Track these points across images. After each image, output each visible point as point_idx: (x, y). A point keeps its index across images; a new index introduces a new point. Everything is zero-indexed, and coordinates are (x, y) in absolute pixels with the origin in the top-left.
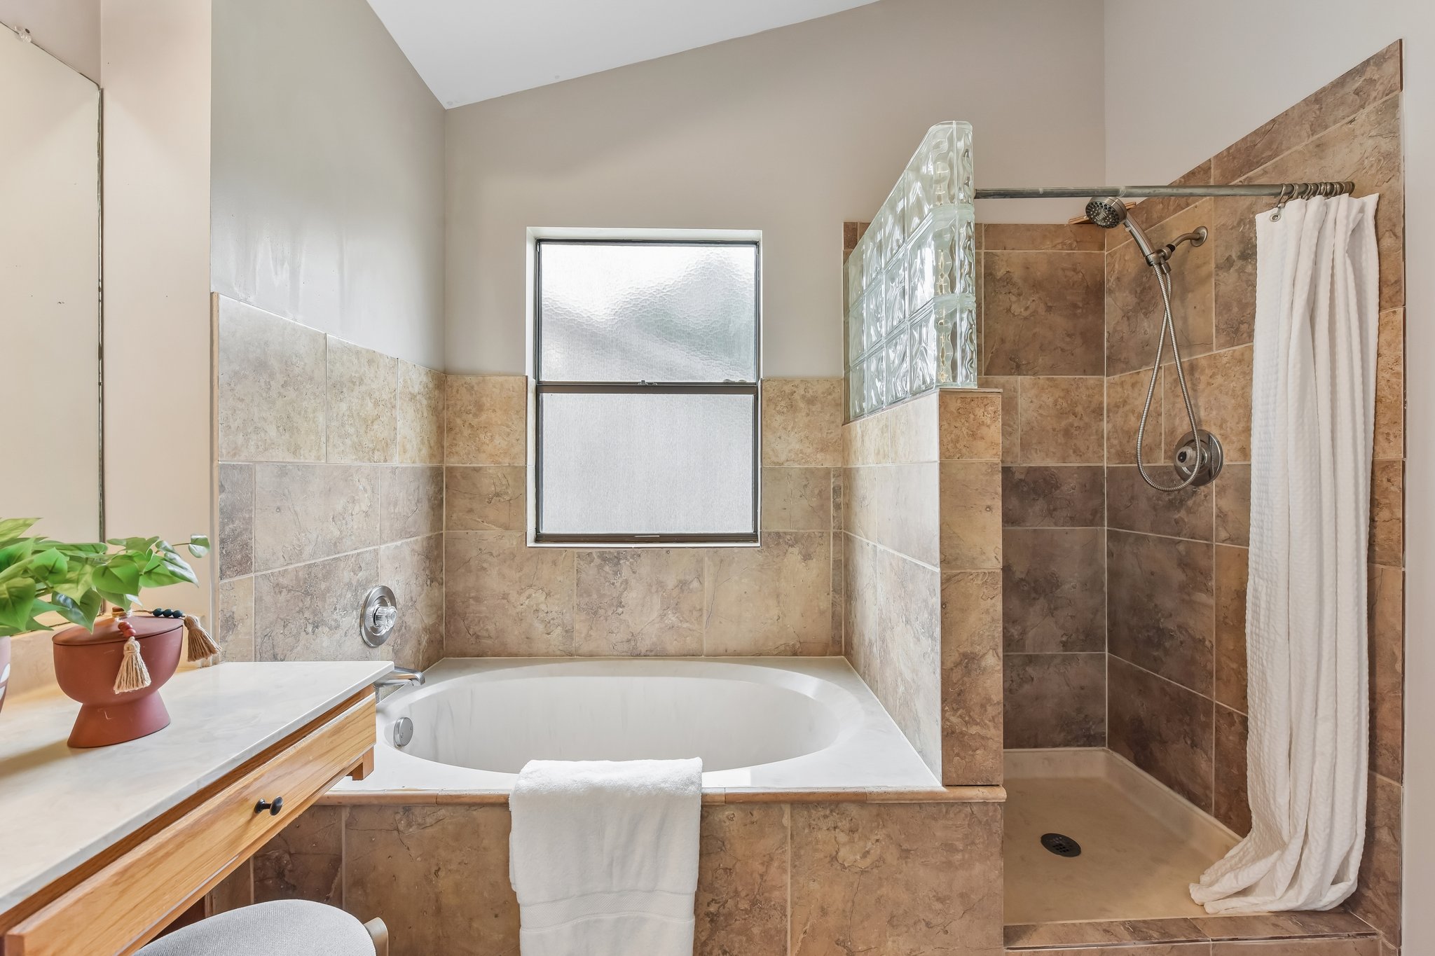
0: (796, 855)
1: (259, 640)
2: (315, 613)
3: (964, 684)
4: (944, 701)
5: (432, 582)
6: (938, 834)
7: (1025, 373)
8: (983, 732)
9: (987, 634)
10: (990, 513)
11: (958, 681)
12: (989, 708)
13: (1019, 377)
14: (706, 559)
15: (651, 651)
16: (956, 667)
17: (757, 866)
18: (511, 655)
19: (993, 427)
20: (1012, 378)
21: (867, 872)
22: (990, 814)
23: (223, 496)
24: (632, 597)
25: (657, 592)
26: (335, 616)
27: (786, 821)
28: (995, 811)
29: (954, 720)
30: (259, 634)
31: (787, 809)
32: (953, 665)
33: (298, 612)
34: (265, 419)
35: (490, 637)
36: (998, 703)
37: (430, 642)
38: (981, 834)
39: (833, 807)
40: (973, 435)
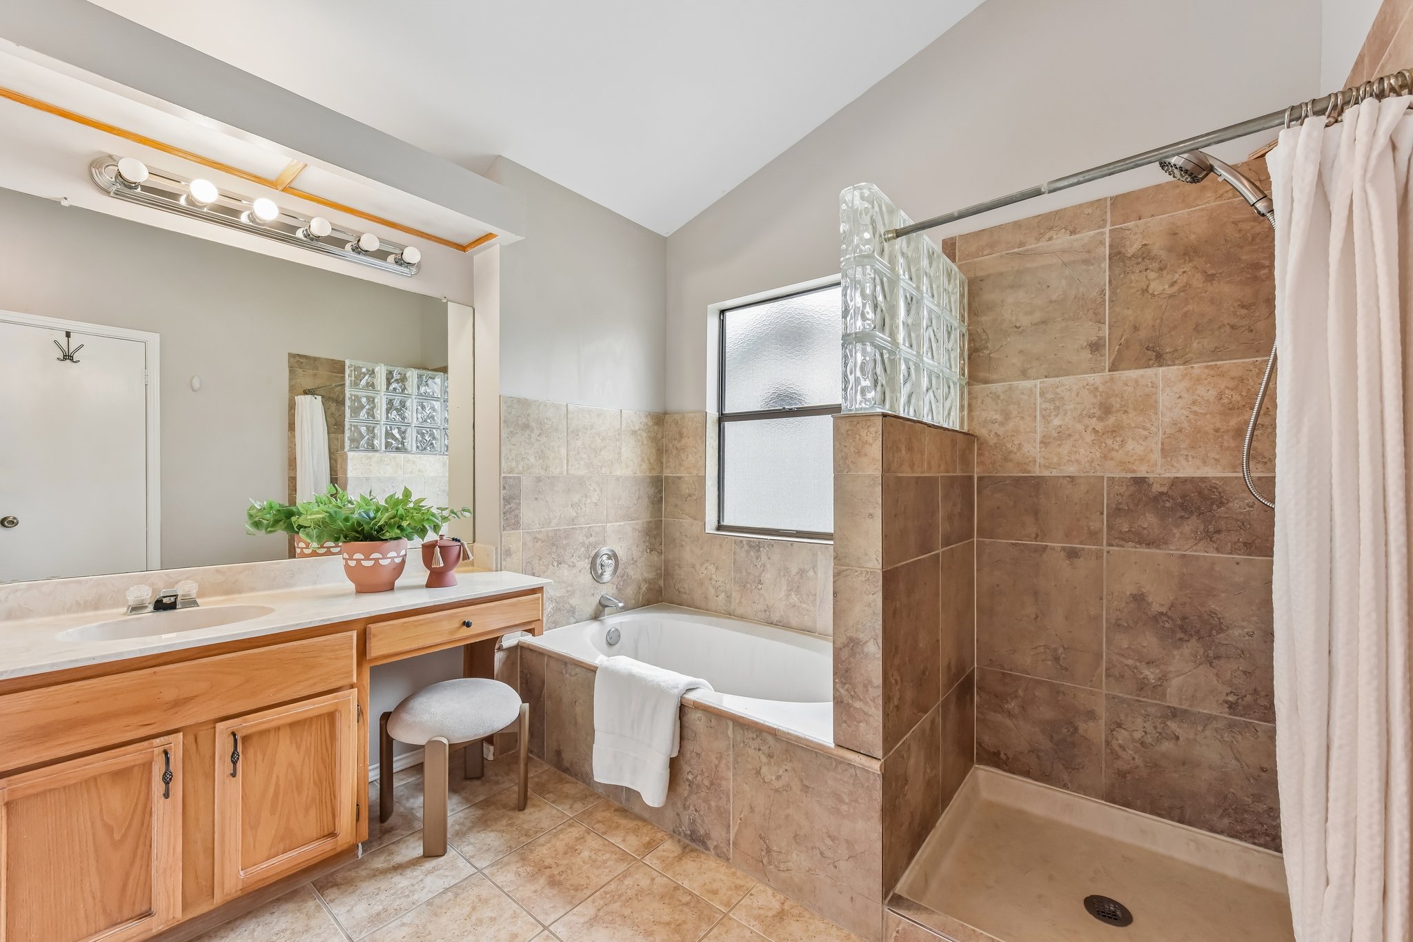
0: (736, 762)
1: (524, 564)
2: (559, 556)
3: (850, 663)
4: (835, 674)
5: (651, 550)
6: (830, 782)
7: (1170, 363)
8: (866, 709)
9: (869, 624)
10: (872, 520)
11: (846, 660)
12: (870, 689)
13: (1161, 369)
14: (819, 553)
15: (780, 622)
16: (844, 647)
17: (713, 758)
18: (696, 607)
19: (874, 446)
20: (1149, 372)
21: (779, 791)
22: (871, 782)
23: (505, 491)
24: (768, 577)
25: (784, 576)
26: (572, 560)
27: (730, 732)
28: (875, 780)
29: (842, 691)
30: (524, 561)
31: (730, 724)
32: (842, 646)
33: (548, 554)
34: (528, 454)
35: (686, 593)
36: (878, 687)
37: (649, 589)
38: (863, 796)
39: (758, 733)
40: (859, 453)
